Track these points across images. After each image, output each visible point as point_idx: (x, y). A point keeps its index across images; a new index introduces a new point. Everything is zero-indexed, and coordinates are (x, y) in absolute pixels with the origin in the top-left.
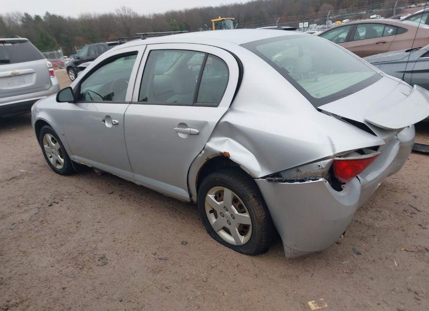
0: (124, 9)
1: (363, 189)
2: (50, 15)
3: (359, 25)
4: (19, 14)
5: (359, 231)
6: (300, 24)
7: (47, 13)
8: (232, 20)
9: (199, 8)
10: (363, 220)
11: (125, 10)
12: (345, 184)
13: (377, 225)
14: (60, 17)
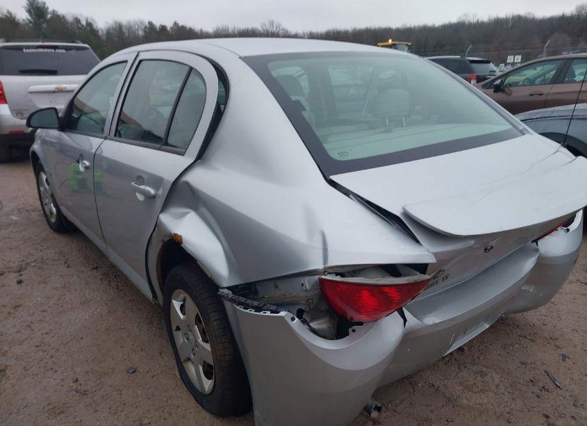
0: (272, 23)
1: (408, 339)
2: (178, 26)
3: (575, 61)
4: (142, 23)
5: (426, 405)
6: (509, 57)
7: (175, 24)
8: (407, 45)
9: (373, 28)
10: (445, 386)
11: (273, 25)
12: (361, 324)
13: (465, 401)
14: (190, 29)
